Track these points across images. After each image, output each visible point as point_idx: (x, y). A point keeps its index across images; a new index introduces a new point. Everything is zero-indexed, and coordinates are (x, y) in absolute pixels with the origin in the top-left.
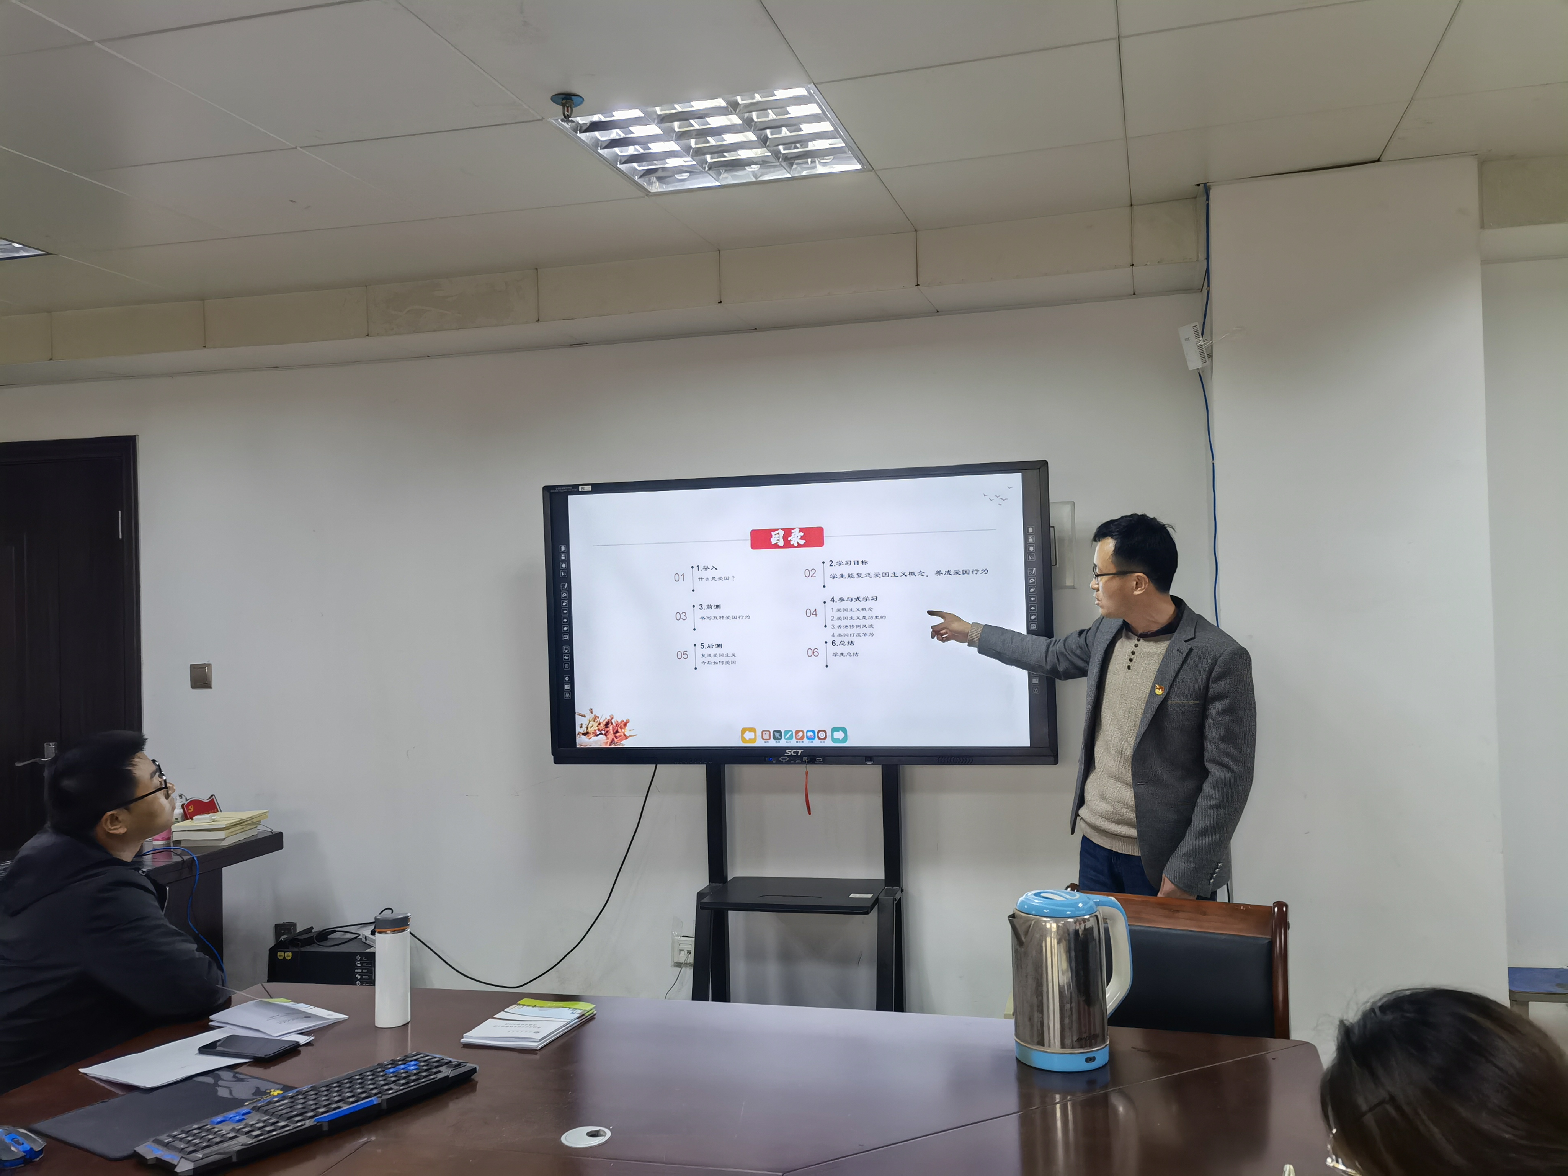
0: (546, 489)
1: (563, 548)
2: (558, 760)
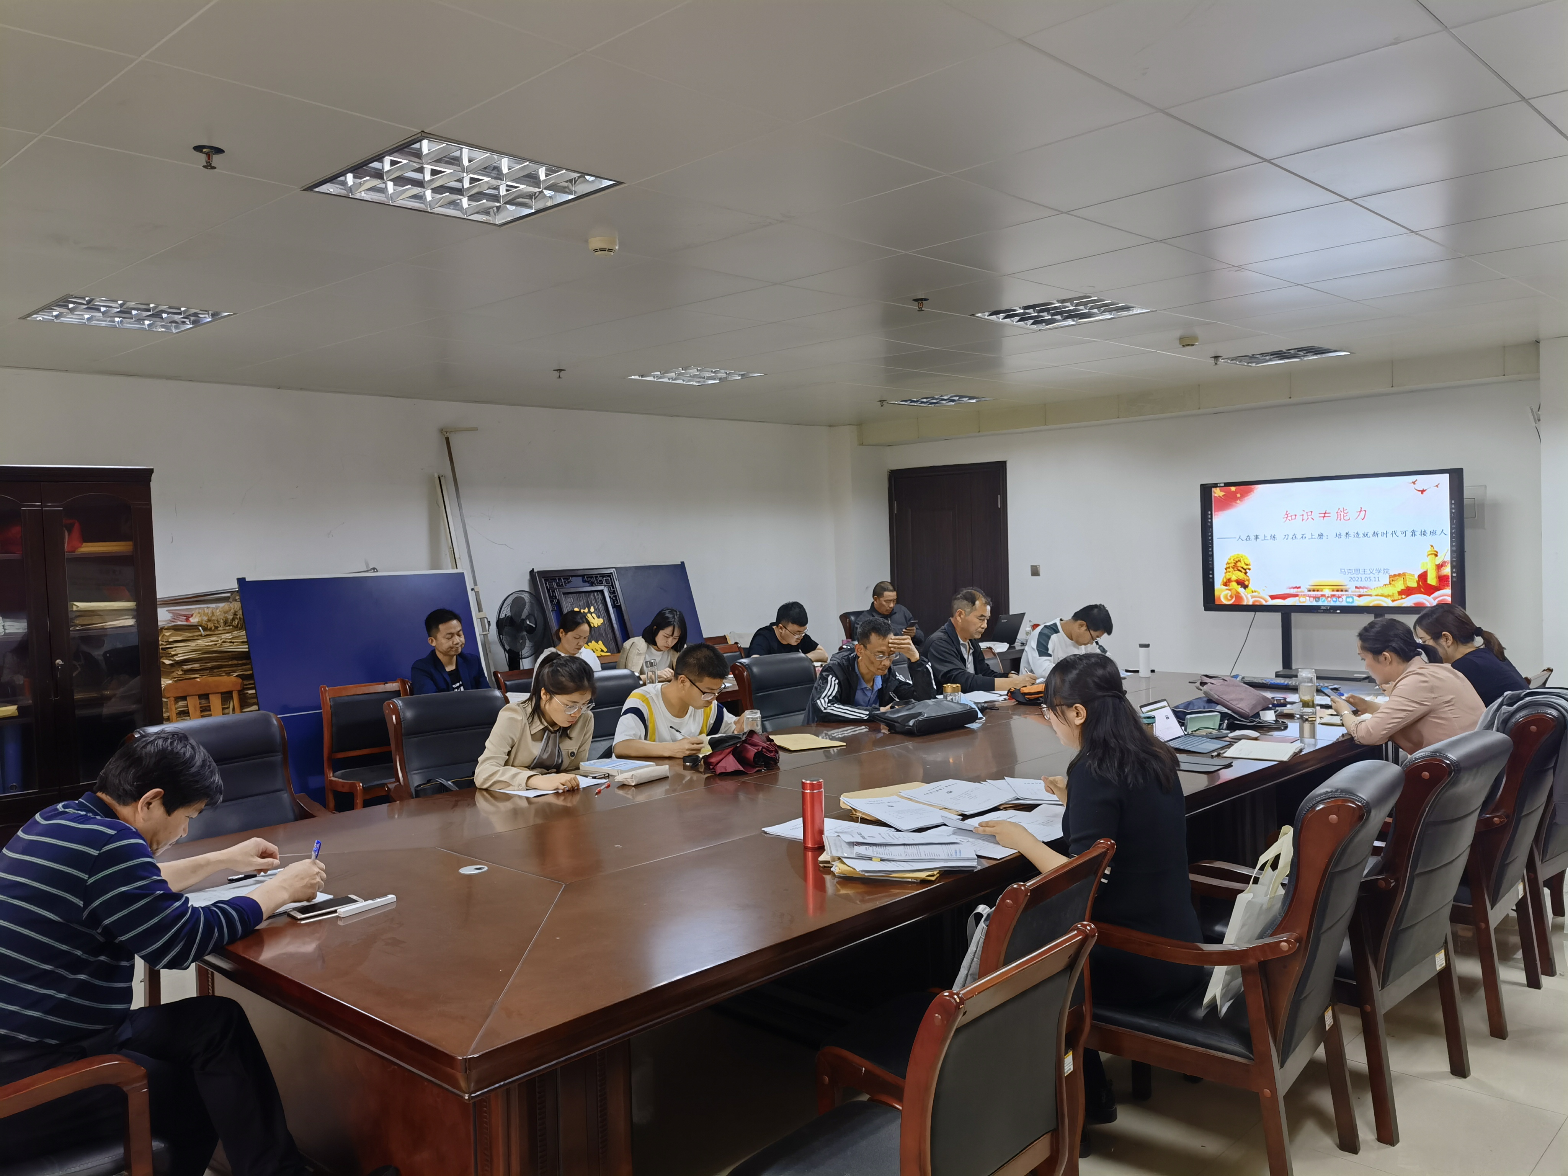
0: (1202, 485)
1: (1209, 512)
2: (1207, 608)
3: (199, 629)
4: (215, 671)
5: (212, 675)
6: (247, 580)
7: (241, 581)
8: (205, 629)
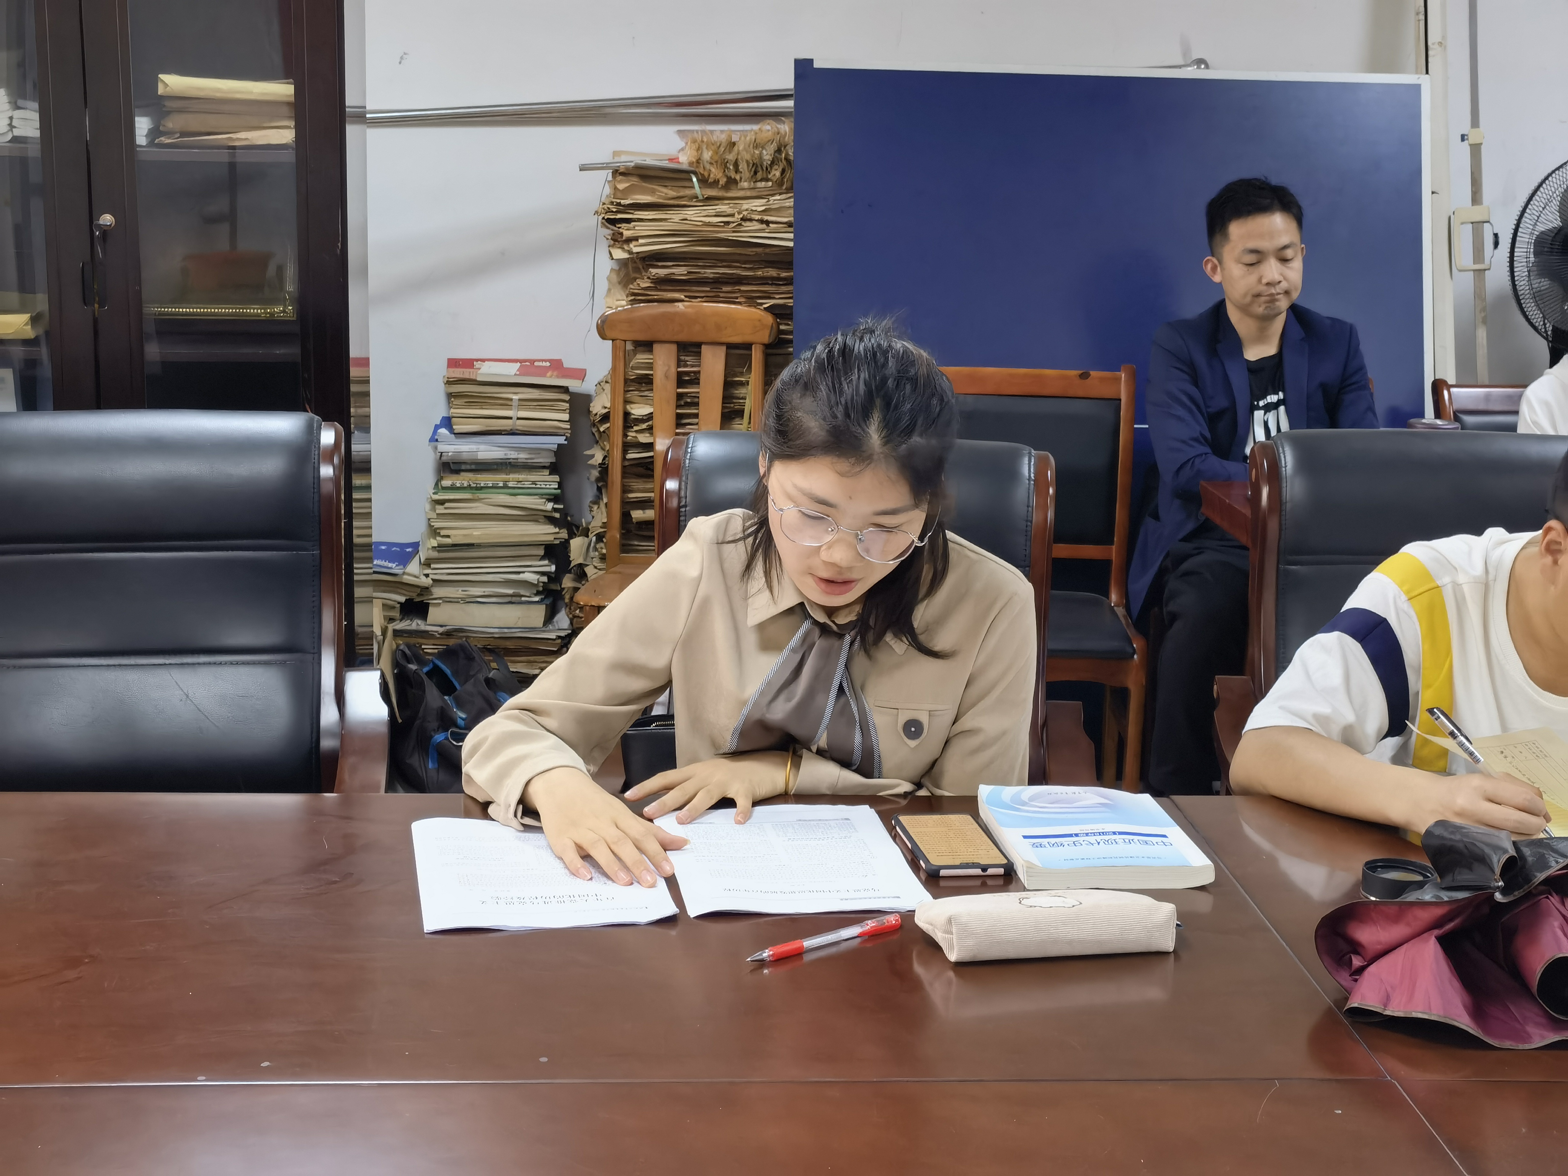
3: (691, 180)
4: (725, 289)
5: (714, 299)
6: (815, 66)
7: (803, 68)
8: (704, 182)
